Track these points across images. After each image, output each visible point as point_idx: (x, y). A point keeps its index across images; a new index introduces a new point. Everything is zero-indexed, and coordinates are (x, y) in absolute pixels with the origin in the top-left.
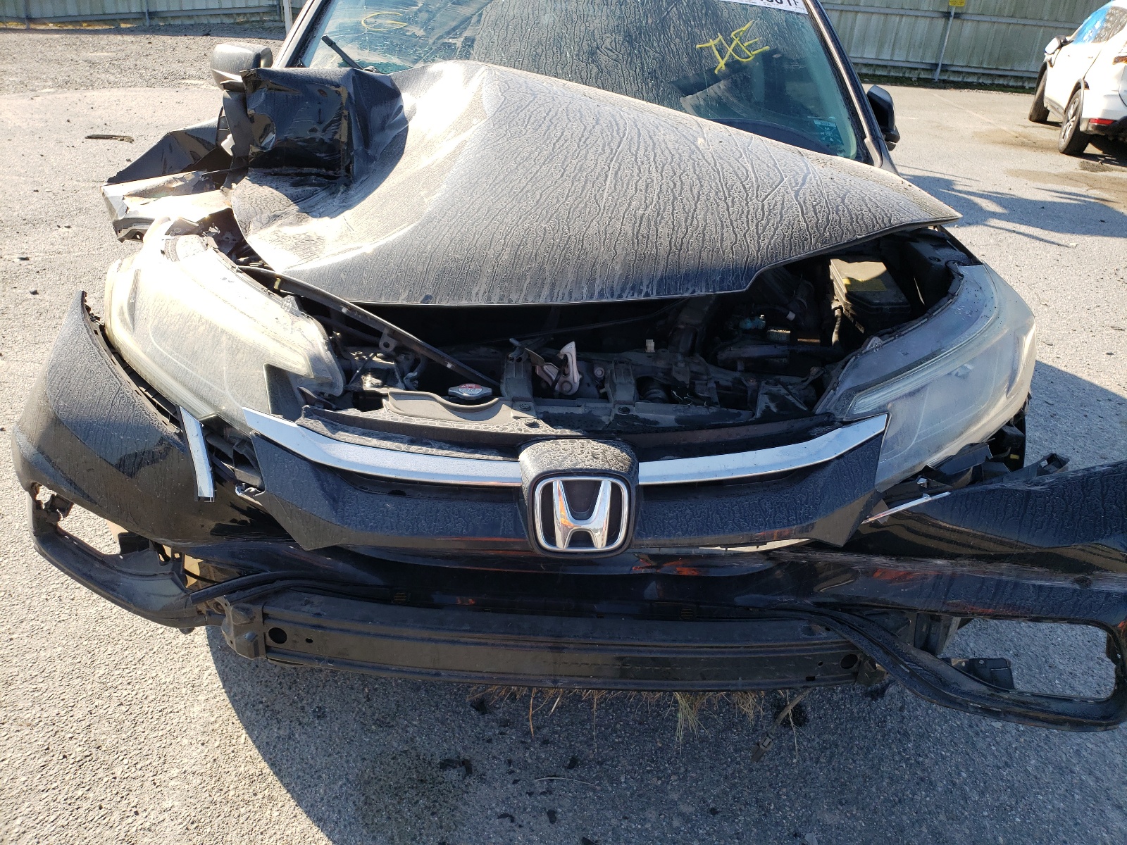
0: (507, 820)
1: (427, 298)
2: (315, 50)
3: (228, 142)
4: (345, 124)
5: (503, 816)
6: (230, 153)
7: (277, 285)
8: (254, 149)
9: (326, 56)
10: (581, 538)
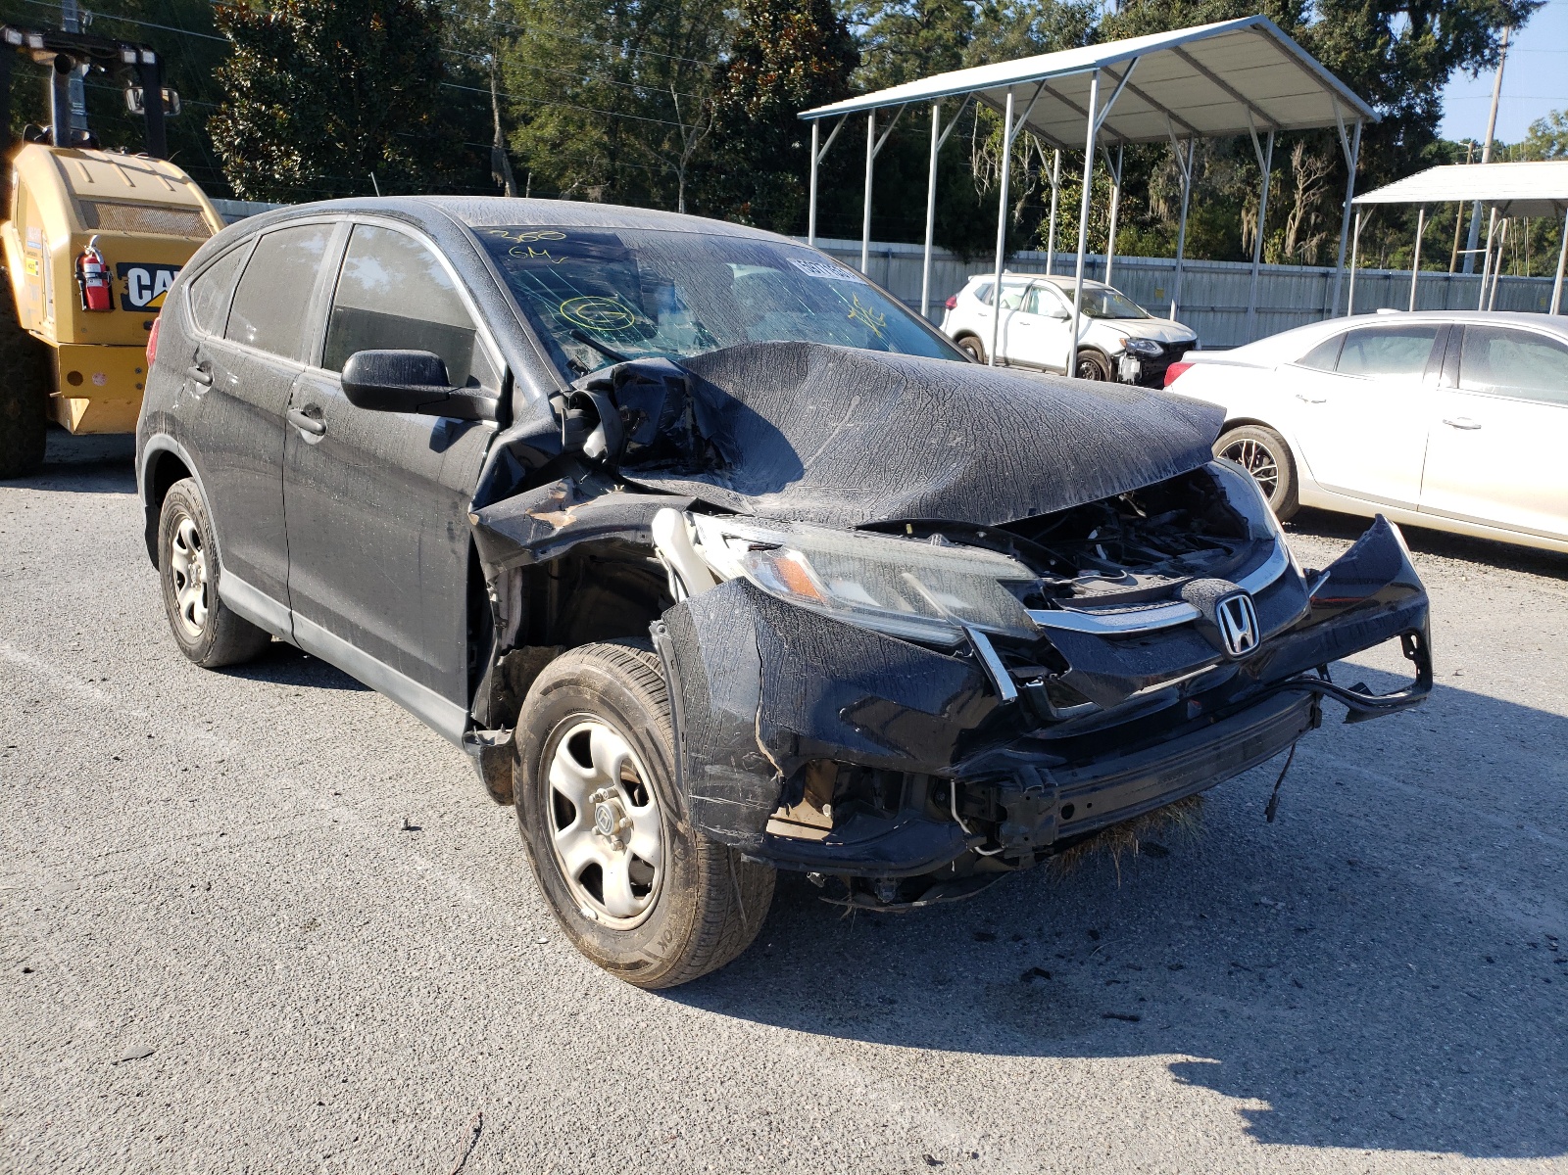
0: (1114, 984)
1: (1032, 511)
2: (558, 347)
3: (594, 444)
4: (689, 411)
5: (1108, 984)
6: (594, 455)
7: (909, 529)
8: (634, 446)
9: (578, 352)
10: (1244, 643)
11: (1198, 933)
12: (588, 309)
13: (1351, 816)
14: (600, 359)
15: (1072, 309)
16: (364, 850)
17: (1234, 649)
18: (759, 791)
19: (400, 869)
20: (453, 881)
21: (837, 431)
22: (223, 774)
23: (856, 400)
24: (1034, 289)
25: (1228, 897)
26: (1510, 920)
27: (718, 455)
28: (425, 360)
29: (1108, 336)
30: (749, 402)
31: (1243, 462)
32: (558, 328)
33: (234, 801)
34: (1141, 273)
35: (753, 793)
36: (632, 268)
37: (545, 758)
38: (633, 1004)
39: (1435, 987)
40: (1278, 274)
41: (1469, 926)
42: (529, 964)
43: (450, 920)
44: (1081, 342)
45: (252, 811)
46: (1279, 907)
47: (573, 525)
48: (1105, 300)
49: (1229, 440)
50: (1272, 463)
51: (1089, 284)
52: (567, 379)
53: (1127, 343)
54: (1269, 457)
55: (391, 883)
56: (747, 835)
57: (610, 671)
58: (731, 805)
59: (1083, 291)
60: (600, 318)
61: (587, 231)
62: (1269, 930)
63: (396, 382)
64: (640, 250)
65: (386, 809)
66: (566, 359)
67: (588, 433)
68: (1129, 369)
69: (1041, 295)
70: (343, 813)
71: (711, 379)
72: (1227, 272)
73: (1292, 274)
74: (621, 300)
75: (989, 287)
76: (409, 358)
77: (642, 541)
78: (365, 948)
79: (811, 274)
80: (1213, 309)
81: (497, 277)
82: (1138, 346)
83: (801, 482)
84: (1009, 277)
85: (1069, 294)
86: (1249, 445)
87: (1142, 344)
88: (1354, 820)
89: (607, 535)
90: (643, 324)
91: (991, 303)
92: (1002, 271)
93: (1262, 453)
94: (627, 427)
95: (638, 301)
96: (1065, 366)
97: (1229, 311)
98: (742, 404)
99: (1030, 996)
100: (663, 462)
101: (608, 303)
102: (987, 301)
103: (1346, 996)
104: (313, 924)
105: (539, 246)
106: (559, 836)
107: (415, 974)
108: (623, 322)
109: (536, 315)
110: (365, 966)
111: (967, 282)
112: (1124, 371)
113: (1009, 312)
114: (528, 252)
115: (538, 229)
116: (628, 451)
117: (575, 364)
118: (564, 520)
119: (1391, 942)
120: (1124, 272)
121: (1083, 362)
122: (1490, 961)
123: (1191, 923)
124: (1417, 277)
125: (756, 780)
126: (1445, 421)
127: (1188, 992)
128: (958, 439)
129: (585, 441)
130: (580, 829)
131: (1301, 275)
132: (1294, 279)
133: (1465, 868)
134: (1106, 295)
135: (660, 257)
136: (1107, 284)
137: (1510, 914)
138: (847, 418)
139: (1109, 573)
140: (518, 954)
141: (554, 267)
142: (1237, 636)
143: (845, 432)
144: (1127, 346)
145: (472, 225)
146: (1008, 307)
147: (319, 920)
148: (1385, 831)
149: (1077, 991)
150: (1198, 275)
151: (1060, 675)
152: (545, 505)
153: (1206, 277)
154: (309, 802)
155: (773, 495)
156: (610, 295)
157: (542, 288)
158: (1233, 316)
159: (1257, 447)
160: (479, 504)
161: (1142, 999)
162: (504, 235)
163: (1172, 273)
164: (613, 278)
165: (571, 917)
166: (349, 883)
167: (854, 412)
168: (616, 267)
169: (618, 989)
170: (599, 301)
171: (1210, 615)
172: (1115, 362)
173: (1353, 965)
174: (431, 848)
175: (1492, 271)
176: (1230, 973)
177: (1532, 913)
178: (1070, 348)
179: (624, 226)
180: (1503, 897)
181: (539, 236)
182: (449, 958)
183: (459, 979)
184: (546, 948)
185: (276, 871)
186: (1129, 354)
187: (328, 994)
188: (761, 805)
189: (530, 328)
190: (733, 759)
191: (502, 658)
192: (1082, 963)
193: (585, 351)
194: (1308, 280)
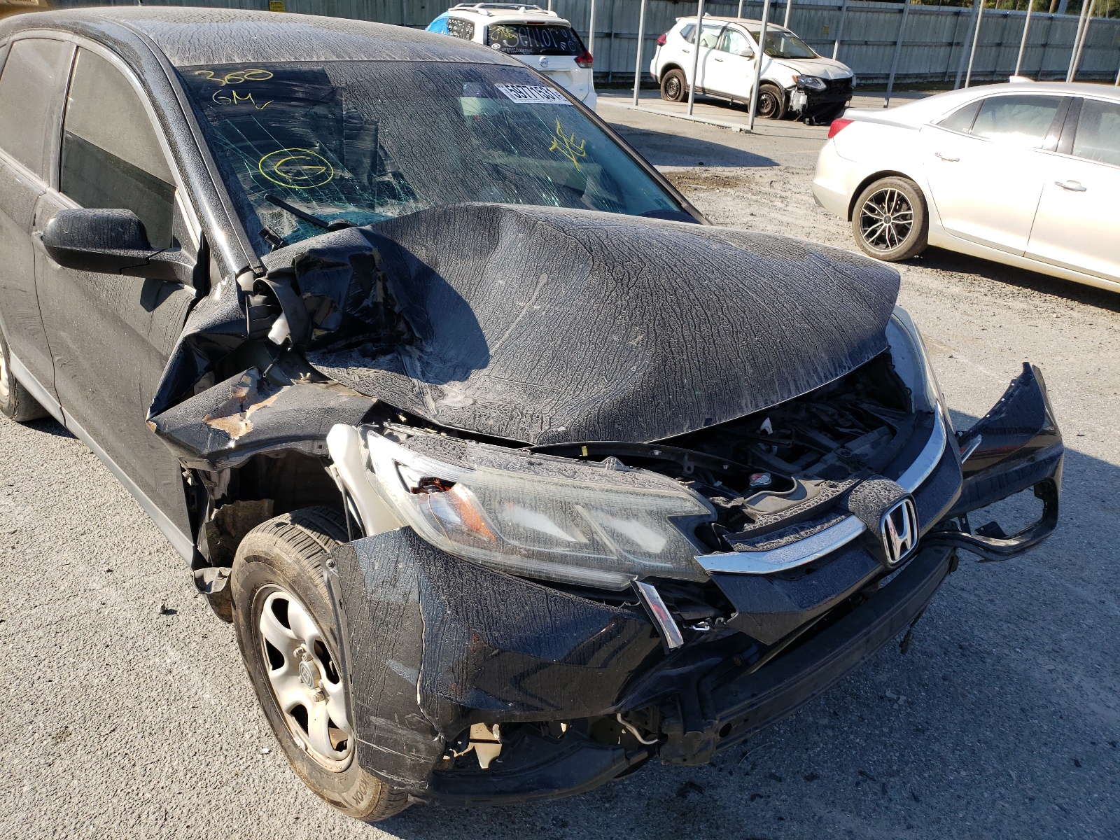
0: (757, 799)
1: (708, 421)
2: (252, 211)
3: (278, 331)
4: (379, 285)
5: (753, 798)
6: (280, 342)
7: (585, 453)
8: (319, 333)
9: (273, 216)
10: (904, 546)
11: (830, 733)
12: (286, 164)
13: (963, 590)
14: (294, 223)
15: (757, 49)
16: (124, 638)
17: (893, 557)
18: (422, 747)
19: (151, 662)
20: (195, 678)
21: (524, 313)
22: (13, 548)
23: (544, 278)
24: (728, 30)
25: (858, 689)
26: (1094, 713)
27: (409, 329)
28: (123, 223)
29: (784, 73)
30: (441, 271)
31: (886, 206)
32: (255, 189)
33: (18, 580)
34: (813, 12)
35: (416, 748)
36: (337, 111)
37: (256, 608)
38: (336, 831)
39: (1032, 799)
40: (921, 13)
41: (1061, 721)
42: (251, 780)
43: (187, 726)
44: (763, 77)
45: (32, 591)
46: (901, 702)
47: (248, 435)
48: (783, 39)
49: (876, 189)
50: (909, 209)
51: (772, 27)
52: (258, 251)
53: (797, 79)
54: (908, 204)
55: (142, 680)
56: (412, 781)
57: (298, 561)
58: (396, 755)
59: (767, 34)
60: (299, 173)
61: (296, 67)
62: (891, 730)
63: (95, 245)
64: (349, 88)
65: (150, 588)
66: (261, 225)
67: (274, 320)
68: (799, 101)
69: (733, 36)
70: (111, 594)
71: (405, 244)
72: (880, 11)
73: (930, 13)
74: (322, 152)
75: (693, 26)
76: (108, 220)
77: (318, 452)
78: (107, 762)
79: (517, 101)
80: (866, 43)
81: (196, 130)
82: (807, 83)
83: (485, 371)
84: (709, 20)
85: (755, 36)
86: (892, 194)
87: (809, 80)
88: (965, 595)
89: (284, 446)
90: (342, 178)
91: (693, 41)
92: (703, 14)
93: (902, 200)
94: (312, 314)
95: (339, 152)
96: (748, 96)
97: (878, 44)
98: (434, 272)
99: (684, 814)
100: (354, 340)
101: (308, 155)
102: (690, 40)
103: (955, 812)
104: (64, 734)
105: (243, 88)
106: (274, 674)
107: (148, 795)
108: (323, 177)
109: (233, 173)
110: (104, 786)
111: (675, 23)
112: (795, 103)
113: (707, 49)
114: (232, 98)
115: (246, 66)
116: (313, 337)
117: (267, 232)
118: (240, 427)
119: (994, 743)
120: (800, 12)
121: (762, 94)
122: (1077, 764)
123: (825, 721)
124: (1031, 16)
125: (419, 738)
126: (1057, 183)
127: (819, 808)
128: (640, 338)
129: (270, 328)
130: (288, 674)
131: (938, 14)
132: (933, 17)
133: (1057, 652)
134: (785, 37)
135: (366, 94)
136: (785, 27)
137: (1093, 706)
138: (534, 298)
139: (781, 485)
140: (242, 768)
141: (257, 113)
142: (897, 541)
143: (532, 314)
144: (798, 82)
145: (177, 63)
146: (706, 45)
147: (71, 728)
148: (991, 607)
149: (725, 808)
150: (858, 14)
151: (725, 621)
152: (225, 407)
153: (863, 14)
154: (83, 580)
155: (457, 383)
156: (311, 146)
157: (243, 140)
158: (882, 49)
159: (899, 195)
160: (157, 409)
161: (781, 819)
162: (210, 75)
163: (838, 13)
164: (315, 123)
165: (287, 743)
166: (104, 680)
167: (541, 290)
168: (320, 110)
169: (325, 811)
170: (300, 153)
171: (873, 527)
172: (787, 94)
173: (963, 773)
174: (182, 636)
175: (1087, 12)
176: (857, 784)
177: (1112, 705)
178: (752, 81)
179: (335, 58)
180: (1089, 685)
181: (242, 77)
182: (181, 774)
183: (186, 801)
184: (267, 759)
185: (42, 665)
186: (799, 89)
187: (66, 822)
188: (424, 759)
189: (225, 191)
190: (396, 716)
191: (215, 511)
192: (731, 773)
193: (280, 215)
194: (944, 17)
